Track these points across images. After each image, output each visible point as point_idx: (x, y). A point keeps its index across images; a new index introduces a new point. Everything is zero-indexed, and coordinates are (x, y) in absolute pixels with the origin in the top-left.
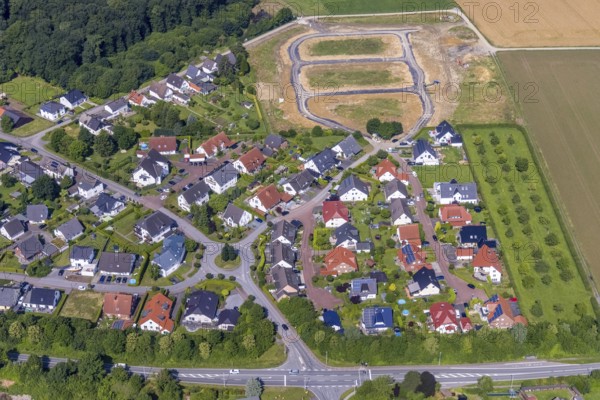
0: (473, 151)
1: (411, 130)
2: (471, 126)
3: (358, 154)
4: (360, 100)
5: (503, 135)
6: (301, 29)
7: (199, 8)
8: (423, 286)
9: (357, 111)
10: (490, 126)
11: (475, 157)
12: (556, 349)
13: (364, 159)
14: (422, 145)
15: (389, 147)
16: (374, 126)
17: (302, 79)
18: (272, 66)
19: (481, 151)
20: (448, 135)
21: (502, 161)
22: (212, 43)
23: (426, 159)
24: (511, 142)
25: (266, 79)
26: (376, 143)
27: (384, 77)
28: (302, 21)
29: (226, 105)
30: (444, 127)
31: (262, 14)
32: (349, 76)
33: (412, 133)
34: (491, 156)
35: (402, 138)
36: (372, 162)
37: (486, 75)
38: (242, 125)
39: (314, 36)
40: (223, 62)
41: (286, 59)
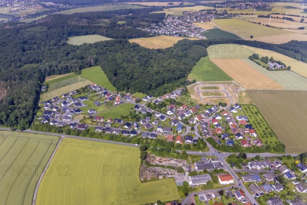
0: (244, 110)
1: (229, 105)
2: (243, 105)
3: (217, 110)
4: (215, 99)
5: (251, 107)
6: (198, 84)
7: (175, 79)
8: (239, 137)
9: (215, 101)
10: (247, 105)
11: (245, 112)
12: (273, 151)
13: (219, 110)
14: (232, 108)
15: (224, 108)
16: (220, 104)
17: (201, 94)
18: (193, 92)
19: (246, 110)
20: (238, 106)
21: (251, 112)
22: (179, 86)
23: (234, 111)
24: (253, 108)
25: (193, 94)
26: (221, 108)
27: (220, 94)
28: (198, 82)
29: (184, 99)
30: (237, 105)
31: (188, 81)
32: (212, 94)
33: (229, 106)
34: (249, 112)
35: (227, 107)
36: (221, 111)
37: (244, 94)
38: (189, 103)
39: (201, 86)
40: (182, 90)
41: (196, 90)
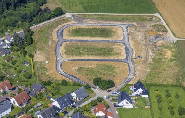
1: (119, 85)
2: (155, 85)
3: (86, 98)
4: (93, 65)
5: (173, 92)
6: (67, 20)
9: (90, 72)
10: (167, 86)
13: (89, 101)
14: (124, 95)
15: (104, 95)
16: (98, 82)
17: (61, 50)
18: (46, 41)
19: (159, 101)
20: (140, 90)
21: (170, 108)
23: (126, 104)
24: (177, 96)
25: (41, 49)
26: (98, 92)
28: (68, 15)
29: (14, 63)
30: (138, 85)
33: (120, 87)
34: (165, 106)
35: (114, 89)
36: (94, 104)
38: (21, 76)
41: (55, 38)
